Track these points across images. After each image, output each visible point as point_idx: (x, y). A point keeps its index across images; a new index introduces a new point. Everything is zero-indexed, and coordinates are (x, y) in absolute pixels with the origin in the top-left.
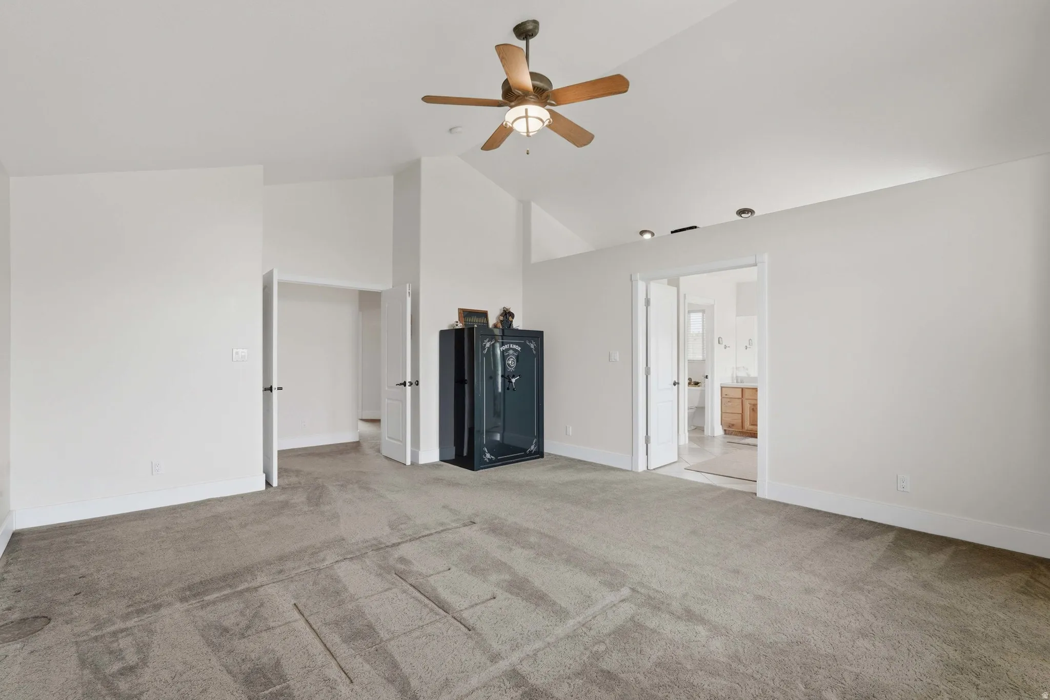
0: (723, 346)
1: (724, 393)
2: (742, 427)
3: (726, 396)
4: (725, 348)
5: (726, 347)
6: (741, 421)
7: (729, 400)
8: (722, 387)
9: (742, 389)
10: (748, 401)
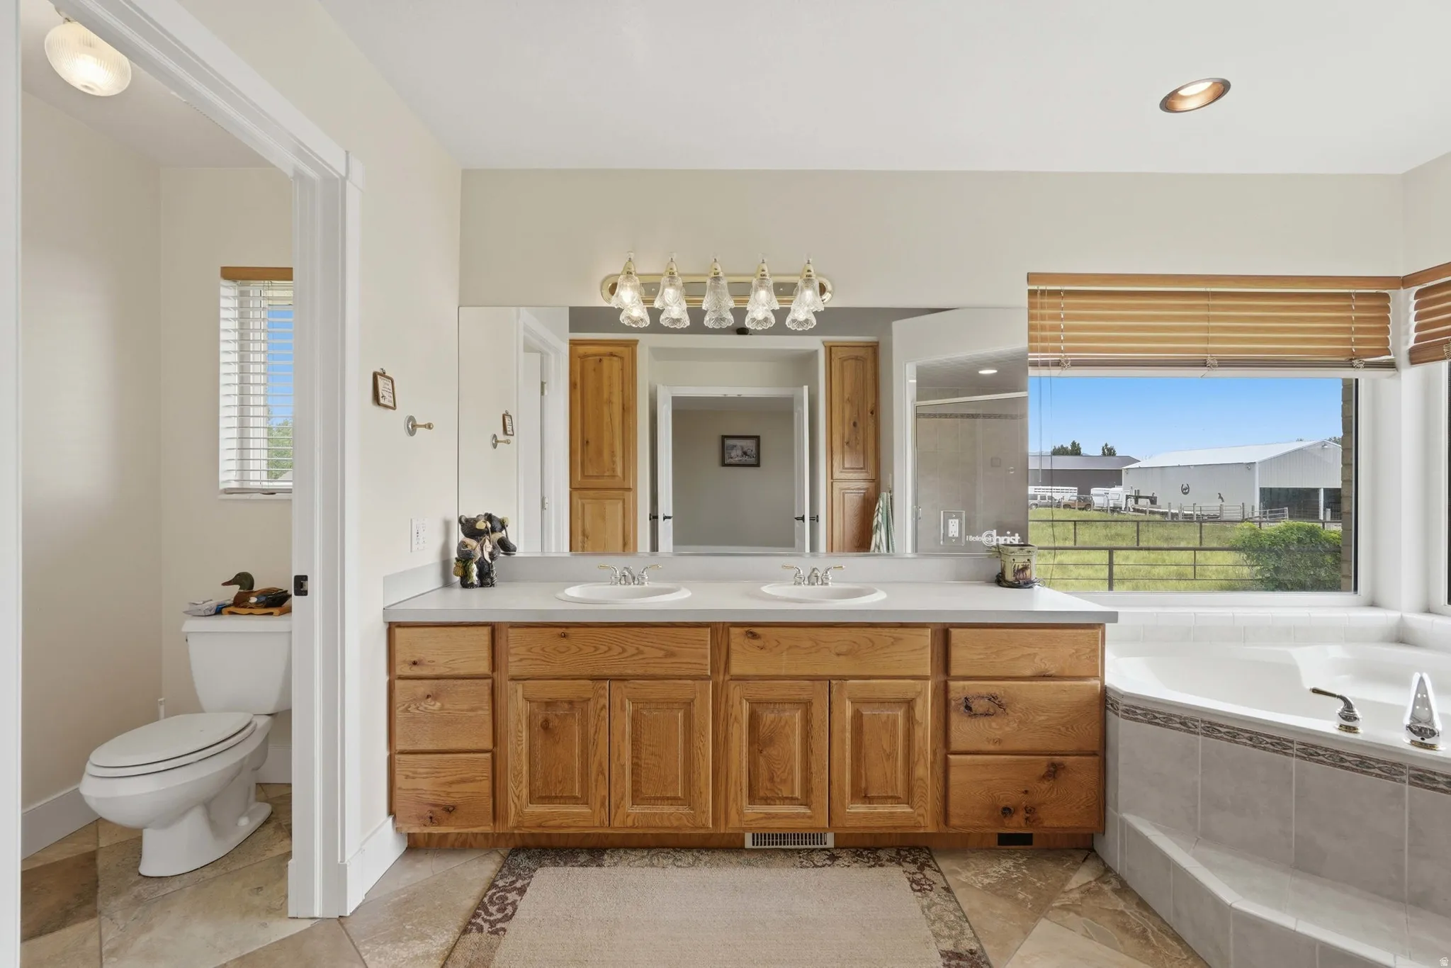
0: (399, 417)
1: (401, 655)
2: (496, 814)
3: (417, 671)
4: (412, 432)
5: (412, 427)
6: (486, 786)
7: (422, 688)
8: (392, 627)
9: (494, 628)
10: (519, 687)
